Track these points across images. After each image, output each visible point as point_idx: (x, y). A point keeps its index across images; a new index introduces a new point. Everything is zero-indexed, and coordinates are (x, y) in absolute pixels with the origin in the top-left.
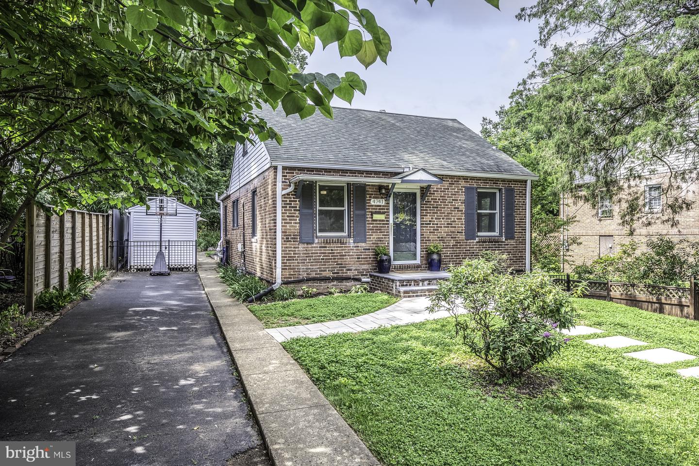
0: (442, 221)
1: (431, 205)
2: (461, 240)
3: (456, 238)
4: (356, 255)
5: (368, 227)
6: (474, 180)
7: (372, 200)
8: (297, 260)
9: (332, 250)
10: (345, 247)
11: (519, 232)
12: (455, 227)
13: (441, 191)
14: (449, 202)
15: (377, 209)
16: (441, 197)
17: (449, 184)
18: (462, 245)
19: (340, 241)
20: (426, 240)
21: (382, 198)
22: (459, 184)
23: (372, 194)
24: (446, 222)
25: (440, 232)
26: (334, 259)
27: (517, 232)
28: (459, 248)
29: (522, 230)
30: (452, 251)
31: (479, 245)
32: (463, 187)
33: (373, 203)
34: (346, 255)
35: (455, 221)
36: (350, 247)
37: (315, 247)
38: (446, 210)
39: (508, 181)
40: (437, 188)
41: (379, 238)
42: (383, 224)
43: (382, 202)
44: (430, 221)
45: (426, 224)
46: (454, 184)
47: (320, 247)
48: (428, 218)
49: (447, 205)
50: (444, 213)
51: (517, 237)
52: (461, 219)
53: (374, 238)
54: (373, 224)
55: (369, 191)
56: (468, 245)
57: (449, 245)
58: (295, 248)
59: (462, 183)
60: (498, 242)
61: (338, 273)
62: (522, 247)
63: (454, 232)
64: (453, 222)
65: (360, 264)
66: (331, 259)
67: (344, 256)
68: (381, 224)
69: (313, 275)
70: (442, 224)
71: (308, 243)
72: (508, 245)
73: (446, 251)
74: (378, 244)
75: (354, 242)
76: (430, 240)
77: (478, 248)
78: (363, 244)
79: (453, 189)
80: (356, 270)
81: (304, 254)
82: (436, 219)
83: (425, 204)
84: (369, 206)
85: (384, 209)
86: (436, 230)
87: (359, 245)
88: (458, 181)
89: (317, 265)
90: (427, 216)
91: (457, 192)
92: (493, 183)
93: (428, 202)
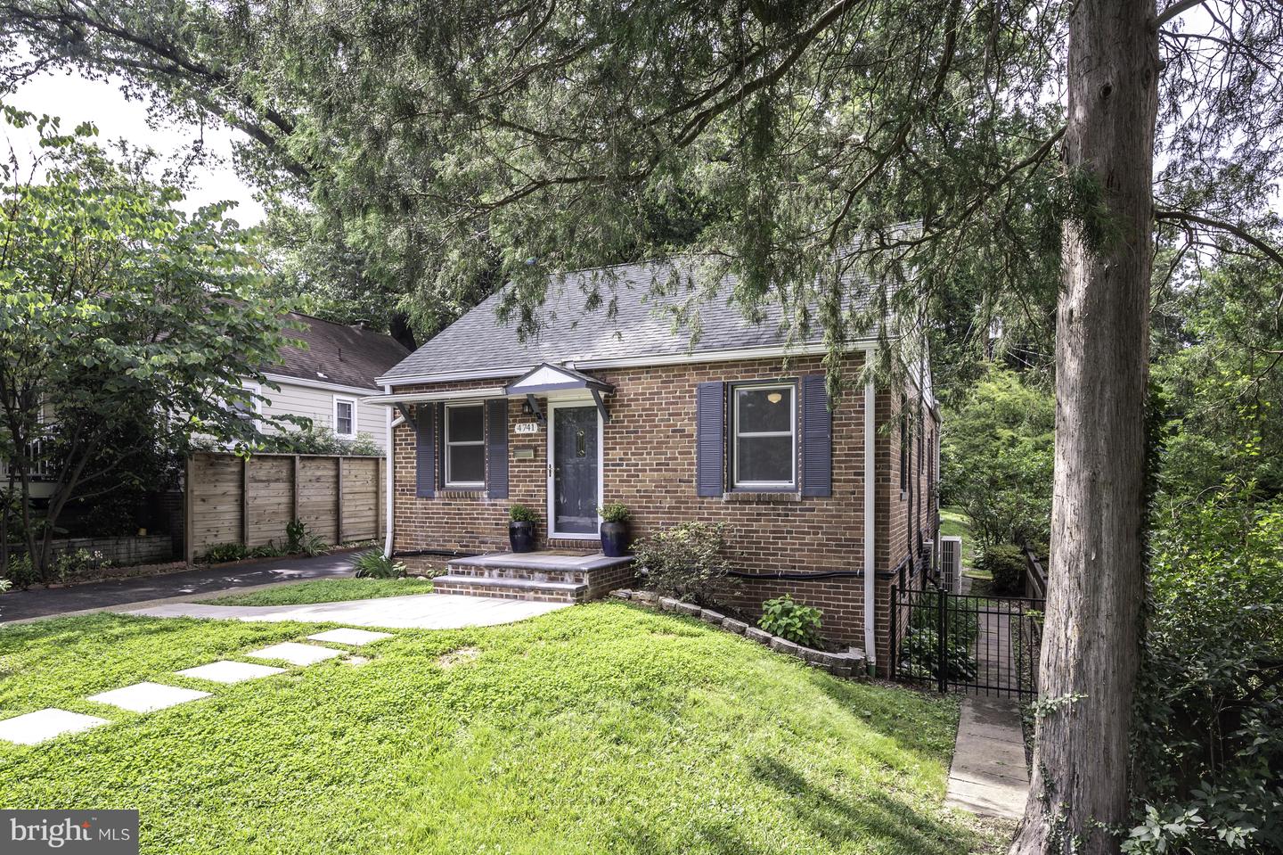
0: (645, 459)
1: (623, 427)
2: (688, 497)
3: (676, 492)
4: (494, 519)
5: (512, 472)
6: (720, 367)
7: (517, 425)
8: (414, 522)
9: (459, 509)
10: (477, 505)
11: (846, 481)
12: (676, 470)
13: (643, 400)
14: (662, 420)
15: (525, 441)
16: (643, 410)
17: (662, 382)
18: (691, 508)
19: (468, 494)
20: (612, 496)
21: (533, 421)
22: (683, 381)
23: (518, 416)
24: (655, 459)
25: (641, 481)
26: (463, 523)
27: (839, 481)
28: (683, 513)
29: (855, 474)
30: (668, 519)
31: (733, 509)
32: (695, 386)
33: (518, 432)
34: (478, 519)
35: (676, 459)
36: (484, 505)
37: (436, 504)
38: (657, 437)
39: (811, 361)
40: (635, 394)
41: (528, 491)
42: (536, 466)
43: (533, 428)
44: (621, 459)
45: (613, 465)
46: (673, 382)
47: (443, 504)
48: (617, 453)
49: (656, 426)
50: (651, 442)
51: (841, 493)
52: (690, 453)
53: (520, 491)
54: (519, 467)
55: (512, 411)
56: (706, 508)
57: (661, 507)
58: (411, 504)
59: (693, 377)
60: (785, 503)
61: (468, 546)
62: (857, 517)
63: (671, 481)
64: (670, 459)
65: (499, 534)
66: (458, 523)
67: (475, 519)
68: (531, 466)
69: (434, 547)
70: (646, 465)
71: (427, 498)
72: (813, 510)
73: (654, 518)
74: (526, 501)
75: (490, 497)
76: (621, 496)
77: (729, 515)
78: (504, 502)
79: (670, 393)
80: (493, 543)
81: (423, 513)
82: (633, 454)
83: (610, 427)
84: (512, 436)
85: (537, 440)
86: (633, 476)
87: (499, 501)
88: (680, 376)
89: (439, 532)
90: (614, 449)
91: (680, 397)
92: (771, 370)
93: (617, 422)
